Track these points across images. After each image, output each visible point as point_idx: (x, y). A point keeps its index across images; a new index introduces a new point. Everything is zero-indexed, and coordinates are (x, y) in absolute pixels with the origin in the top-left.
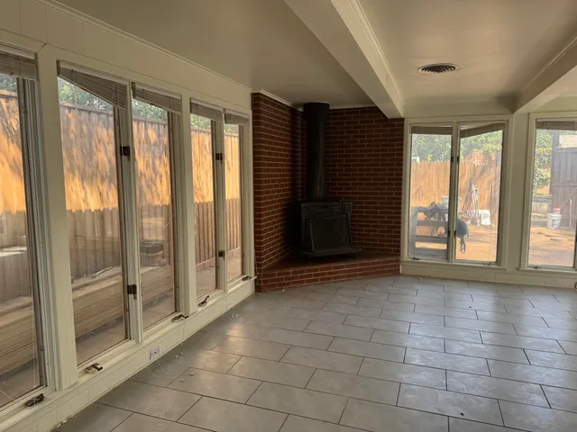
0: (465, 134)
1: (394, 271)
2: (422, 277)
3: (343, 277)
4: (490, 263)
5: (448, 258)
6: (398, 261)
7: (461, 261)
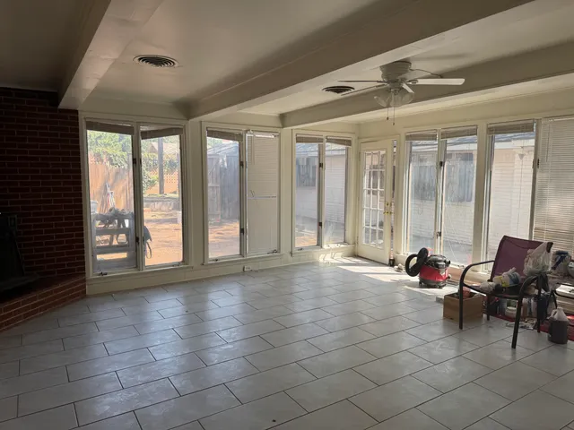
0: (146, 135)
1: (80, 294)
2: (116, 292)
3: (19, 318)
4: (179, 264)
5: (137, 267)
6: (84, 281)
7: (150, 267)
